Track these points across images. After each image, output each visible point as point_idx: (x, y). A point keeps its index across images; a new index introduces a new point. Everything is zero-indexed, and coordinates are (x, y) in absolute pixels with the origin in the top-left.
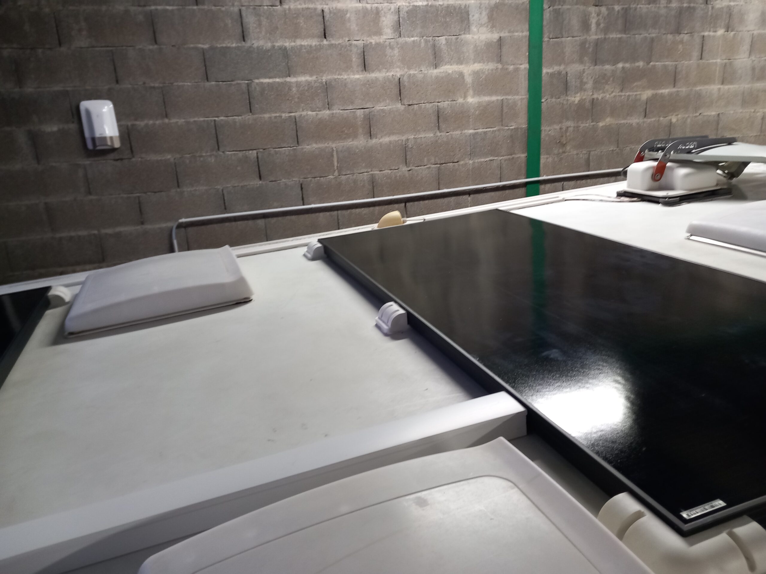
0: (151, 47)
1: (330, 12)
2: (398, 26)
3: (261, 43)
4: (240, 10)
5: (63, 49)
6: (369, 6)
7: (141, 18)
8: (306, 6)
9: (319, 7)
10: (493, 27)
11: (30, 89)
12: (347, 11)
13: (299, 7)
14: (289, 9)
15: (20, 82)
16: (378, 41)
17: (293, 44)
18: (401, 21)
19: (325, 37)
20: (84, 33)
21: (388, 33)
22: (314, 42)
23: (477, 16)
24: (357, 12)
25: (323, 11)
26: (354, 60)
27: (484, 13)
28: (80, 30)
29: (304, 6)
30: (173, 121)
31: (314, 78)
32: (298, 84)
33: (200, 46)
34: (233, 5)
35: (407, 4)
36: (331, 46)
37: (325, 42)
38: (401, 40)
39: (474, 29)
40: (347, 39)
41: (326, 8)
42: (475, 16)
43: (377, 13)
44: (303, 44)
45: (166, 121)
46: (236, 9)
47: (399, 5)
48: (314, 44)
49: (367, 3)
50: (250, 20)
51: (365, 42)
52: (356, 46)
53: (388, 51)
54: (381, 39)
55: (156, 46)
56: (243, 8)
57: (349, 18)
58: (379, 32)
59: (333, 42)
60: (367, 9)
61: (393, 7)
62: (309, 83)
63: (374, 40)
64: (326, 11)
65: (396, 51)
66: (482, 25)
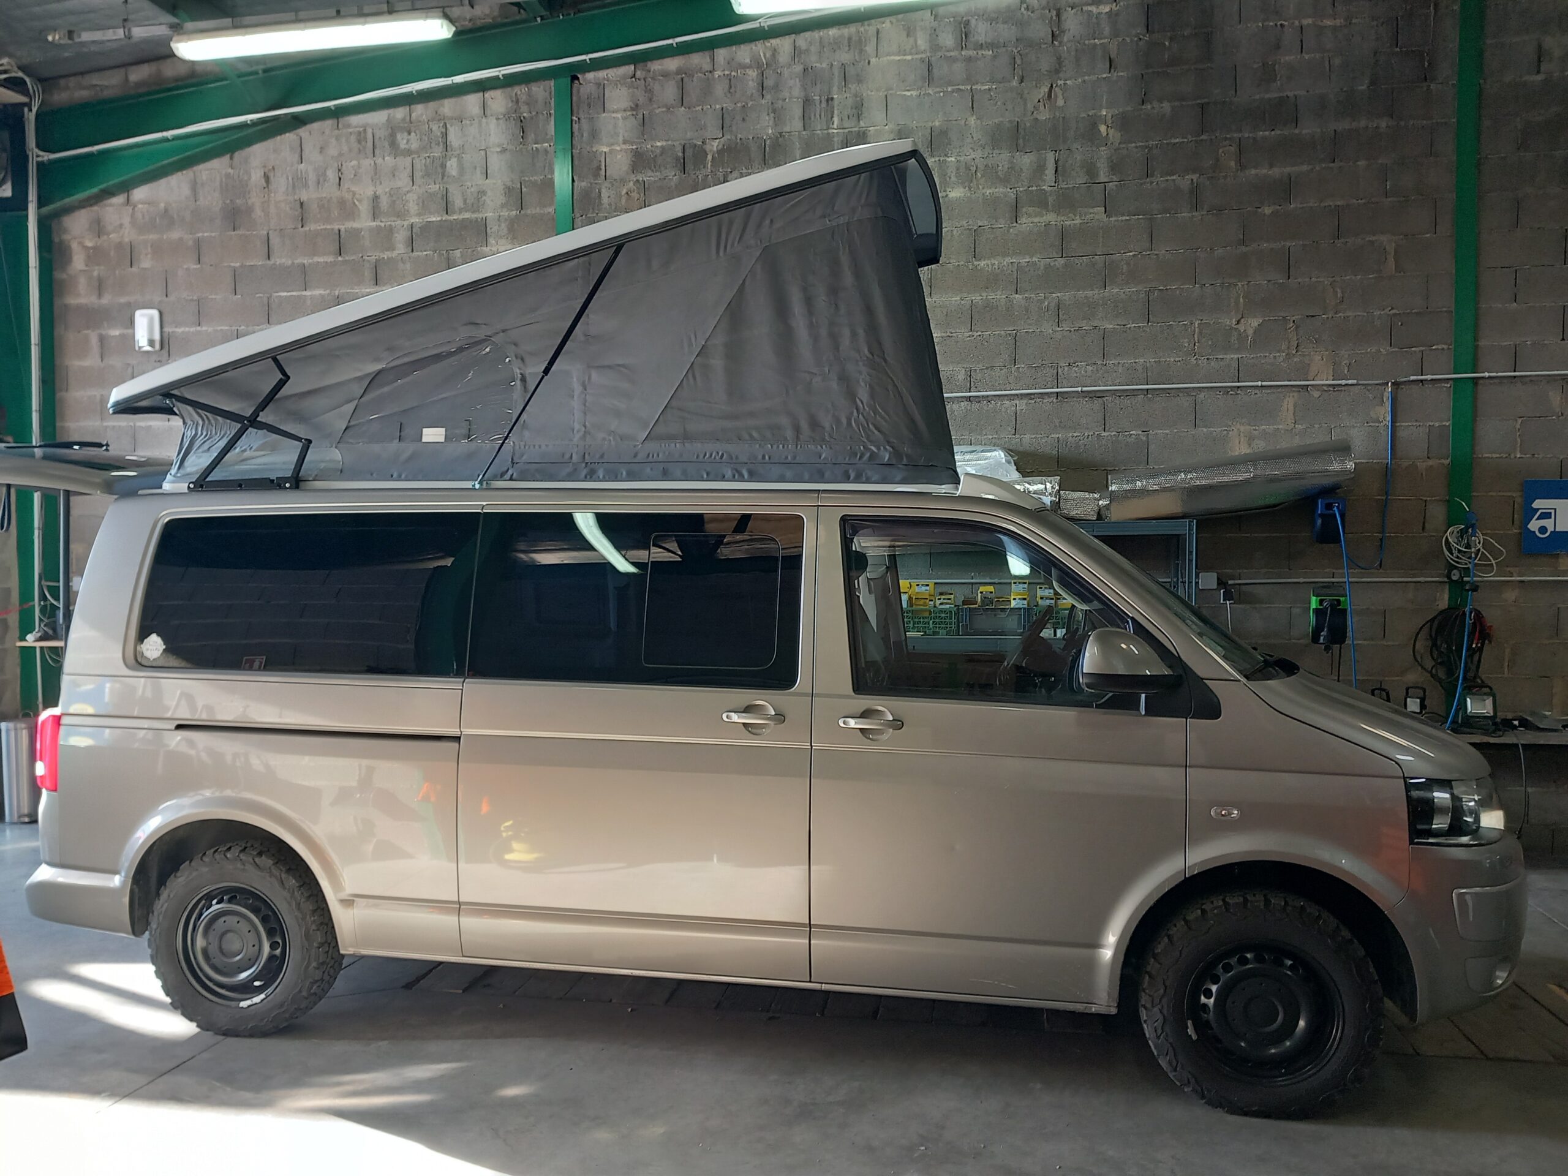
0: (195, 267)
1: (346, 231)
2: (411, 242)
3: (283, 260)
4: (268, 234)
5: (134, 269)
6: (382, 225)
7: (191, 243)
8: (325, 227)
9: (336, 227)
10: (514, 238)
11: (106, 300)
12: (361, 229)
13: (319, 228)
14: (310, 230)
15: (100, 296)
16: (390, 256)
17: (310, 261)
18: (414, 236)
19: (340, 254)
20: (149, 256)
21: (401, 248)
22: (330, 259)
23: (495, 228)
24: (371, 230)
25: (339, 231)
26: (366, 274)
27: (503, 225)
28: (146, 255)
29: (323, 227)
30: (204, 328)
31: (328, 291)
32: (312, 297)
33: (232, 264)
34: (263, 229)
35: (421, 221)
36: (345, 262)
37: (340, 259)
38: (415, 254)
39: (492, 241)
40: (361, 255)
41: (342, 228)
42: (493, 228)
43: (391, 230)
44: (319, 260)
45: (199, 328)
46: (265, 233)
47: (412, 221)
48: (329, 261)
49: (381, 222)
50: (275, 240)
51: (377, 257)
52: (368, 261)
53: (401, 265)
54: (394, 254)
55: (199, 266)
56: (270, 232)
57: (363, 236)
58: (392, 248)
59: (347, 258)
60: (380, 226)
61: (406, 223)
62: (322, 296)
63: (386, 255)
64: (343, 230)
65: (408, 266)
66: (501, 237)
